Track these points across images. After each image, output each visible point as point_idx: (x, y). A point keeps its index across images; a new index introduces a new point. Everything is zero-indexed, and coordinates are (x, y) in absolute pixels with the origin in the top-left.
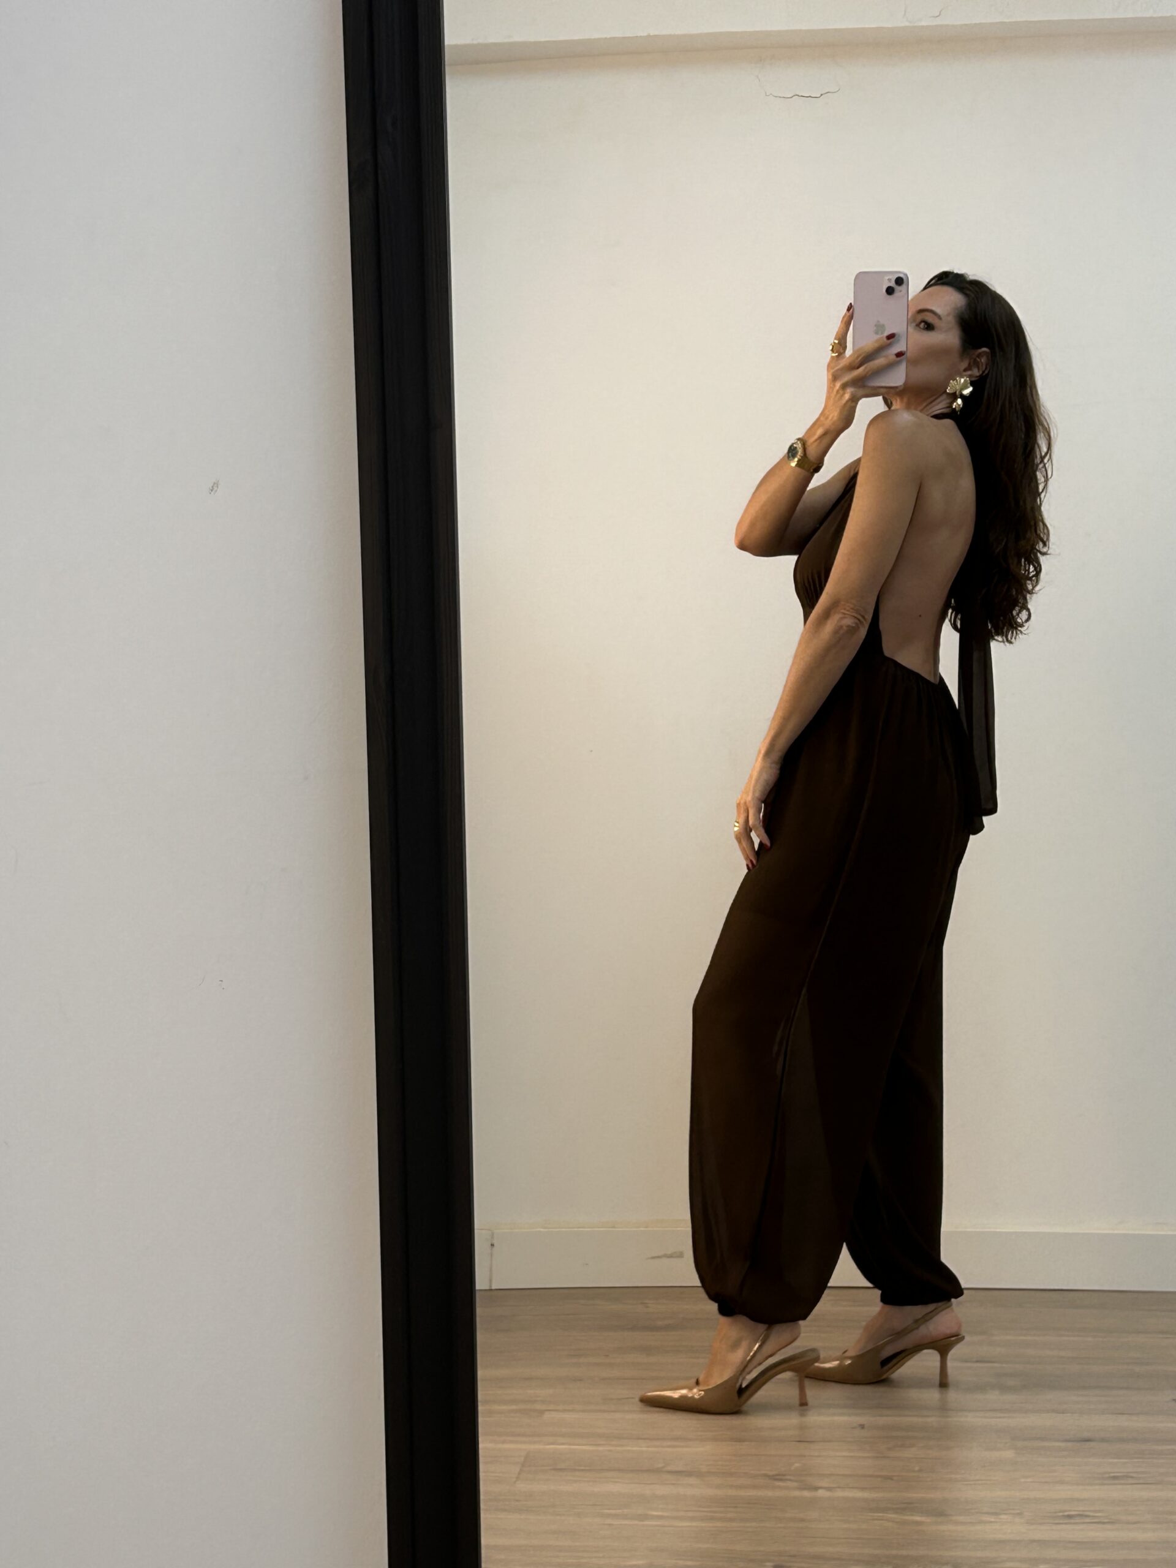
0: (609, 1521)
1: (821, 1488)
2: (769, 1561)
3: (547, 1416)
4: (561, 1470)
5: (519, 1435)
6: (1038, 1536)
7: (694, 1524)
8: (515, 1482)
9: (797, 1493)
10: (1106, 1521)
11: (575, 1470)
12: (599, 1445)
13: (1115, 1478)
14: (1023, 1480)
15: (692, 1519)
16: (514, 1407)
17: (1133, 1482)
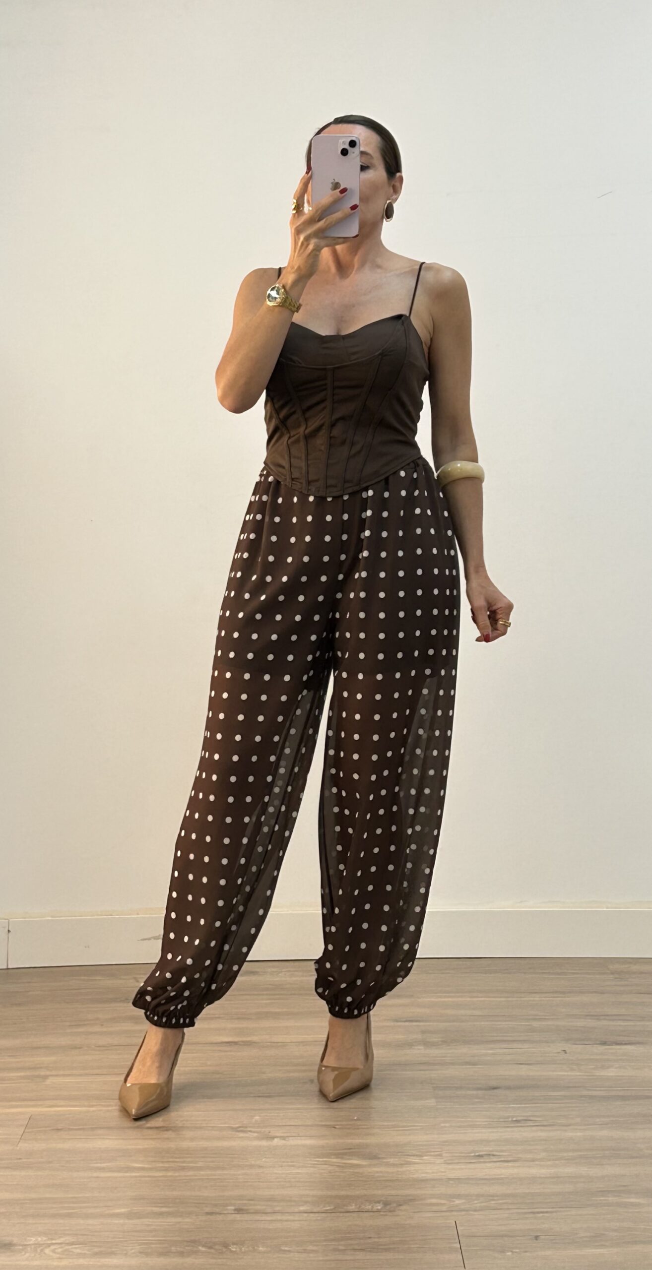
0: (95, 1174)
1: (277, 1137)
2: (231, 1205)
3: (48, 1081)
4: (58, 1130)
5: (24, 1100)
6: (452, 1175)
7: (170, 1174)
8: (19, 1142)
9: (256, 1143)
10: (509, 1159)
11: (70, 1129)
12: (92, 1106)
13: (517, 1121)
14: (442, 1125)
15: (166, 1169)
16: (22, 1074)
17: (532, 1124)
